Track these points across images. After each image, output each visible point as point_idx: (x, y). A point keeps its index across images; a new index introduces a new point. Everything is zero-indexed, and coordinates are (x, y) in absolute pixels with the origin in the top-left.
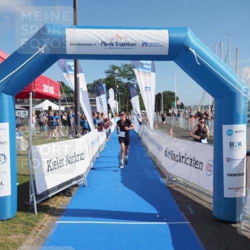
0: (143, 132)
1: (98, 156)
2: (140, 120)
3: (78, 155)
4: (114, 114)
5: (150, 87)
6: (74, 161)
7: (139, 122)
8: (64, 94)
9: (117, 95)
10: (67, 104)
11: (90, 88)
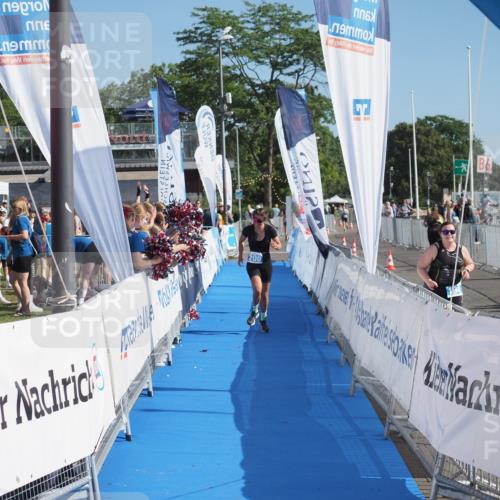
0: (334, 287)
1: (148, 384)
2: (324, 235)
3: (65, 383)
4: (213, 211)
5: (368, 102)
6: (49, 403)
7: (319, 244)
8: (8, 130)
9: (225, 134)
10: (22, 168)
11: (115, 105)
